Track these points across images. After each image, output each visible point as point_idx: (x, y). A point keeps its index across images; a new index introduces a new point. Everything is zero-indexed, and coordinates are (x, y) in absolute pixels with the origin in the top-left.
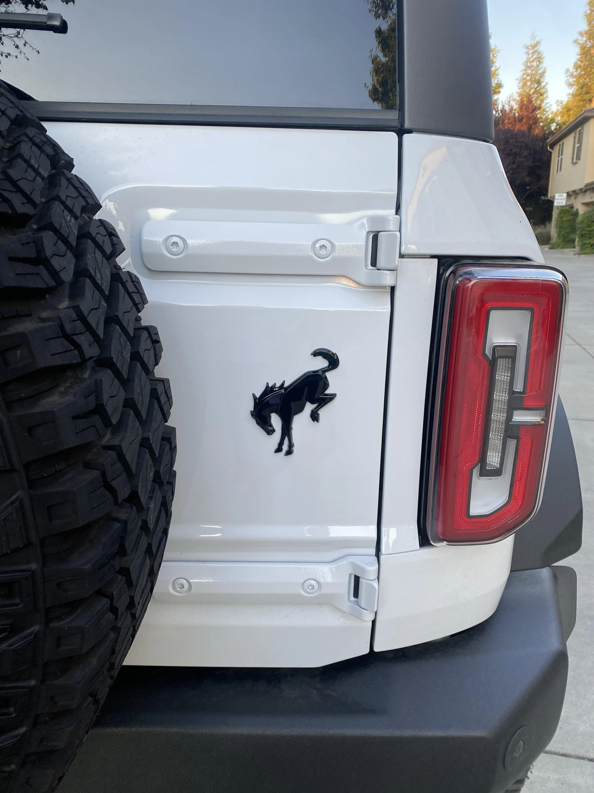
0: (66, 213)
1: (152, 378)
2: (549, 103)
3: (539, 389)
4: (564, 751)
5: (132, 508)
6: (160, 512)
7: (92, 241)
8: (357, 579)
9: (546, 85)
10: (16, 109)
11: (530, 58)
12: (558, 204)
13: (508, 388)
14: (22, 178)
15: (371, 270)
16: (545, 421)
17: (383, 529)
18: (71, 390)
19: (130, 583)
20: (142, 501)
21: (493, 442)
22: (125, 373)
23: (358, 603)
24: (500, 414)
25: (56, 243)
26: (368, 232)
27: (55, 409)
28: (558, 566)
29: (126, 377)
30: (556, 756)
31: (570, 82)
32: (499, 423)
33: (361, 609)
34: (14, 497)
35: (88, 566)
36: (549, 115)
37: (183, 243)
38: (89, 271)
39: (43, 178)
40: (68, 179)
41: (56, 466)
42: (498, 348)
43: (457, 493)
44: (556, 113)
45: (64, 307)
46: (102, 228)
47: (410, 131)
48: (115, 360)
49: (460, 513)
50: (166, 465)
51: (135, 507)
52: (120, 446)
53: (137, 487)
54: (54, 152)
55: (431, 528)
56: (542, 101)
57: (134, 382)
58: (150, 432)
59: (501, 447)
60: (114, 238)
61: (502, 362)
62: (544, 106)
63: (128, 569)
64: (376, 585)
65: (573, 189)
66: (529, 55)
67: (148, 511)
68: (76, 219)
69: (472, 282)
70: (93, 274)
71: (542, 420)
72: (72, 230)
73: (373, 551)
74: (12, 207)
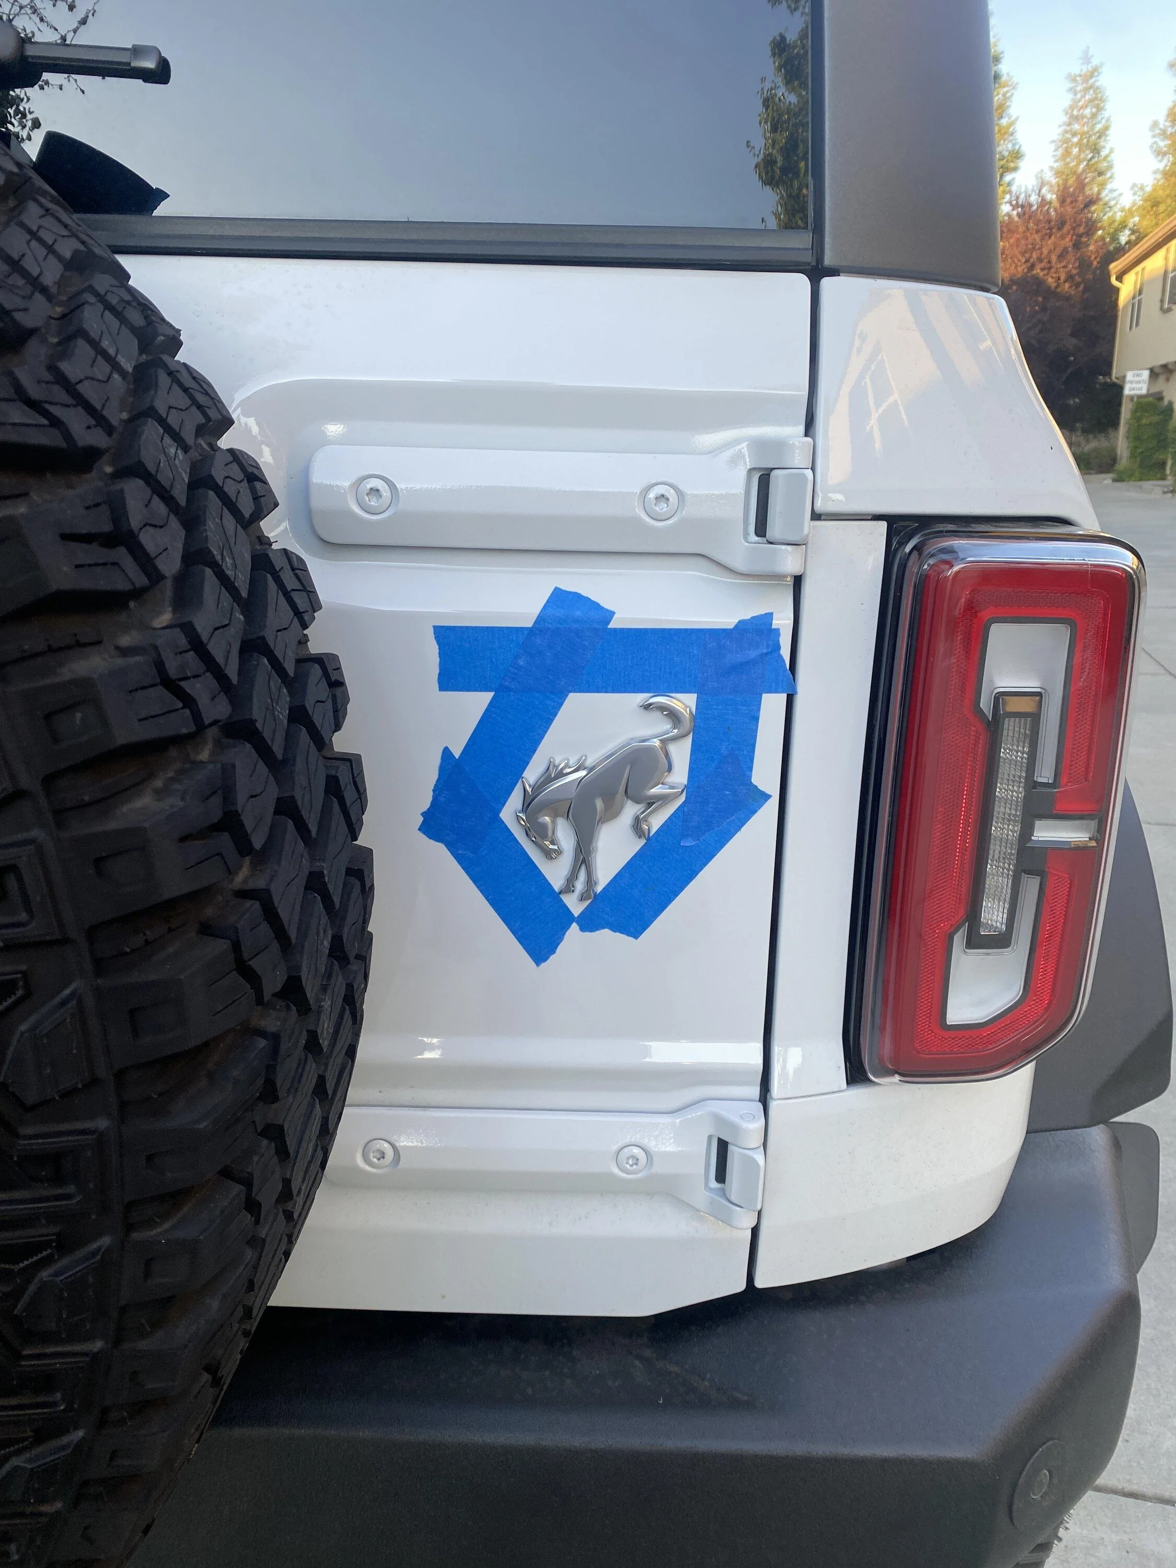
0: (168, 440)
1: (329, 755)
2: (1115, 191)
3: (1086, 779)
4: (1134, 1488)
5: (288, 1008)
6: (341, 1016)
7: (216, 493)
8: (723, 1147)
9: (1110, 153)
10: (74, 240)
11: (1079, 101)
12: (1132, 393)
13: (1024, 774)
14: (87, 378)
15: (755, 543)
16: (1097, 841)
17: (776, 1049)
18: (176, 786)
19: (283, 1153)
20: (308, 996)
21: (993, 880)
22: (278, 749)
23: (724, 1194)
24: (1008, 825)
25: (149, 502)
26: (751, 470)
27: (147, 825)
28: (1122, 1123)
29: (280, 756)
30: (1116, 1496)
31: (1159, 147)
32: (1006, 844)
33: (731, 1205)
34: (67, 992)
35: (205, 1124)
36: (1115, 213)
37: (389, 490)
38: (210, 552)
39: (123, 374)
40: (170, 374)
41: (148, 932)
42: (1004, 697)
43: (922, 981)
44: (1130, 210)
45: (164, 624)
46: (235, 466)
47: (833, 272)
48: (259, 725)
49: (927, 1019)
50: (355, 923)
51: (294, 1008)
52: (268, 891)
53: (299, 968)
54: (144, 321)
55: (871, 1047)
56: (1102, 185)
57: (294, 765)
58: (324, 860)
59: (1009, 891)
60: (258, 485)
61: (1012, 723)
62: (1107, 195)
63: (281, 1128)
64: (760, 1158)
65: (1163, 362)
66: (1075, 94)
67: (319, 1013)
68: (185, 452)
69: (956, 569)
70: (218, 558)
71: (1090, 839)
72: (180, 474)
73: (755, 1091)
74: (67, 435)
